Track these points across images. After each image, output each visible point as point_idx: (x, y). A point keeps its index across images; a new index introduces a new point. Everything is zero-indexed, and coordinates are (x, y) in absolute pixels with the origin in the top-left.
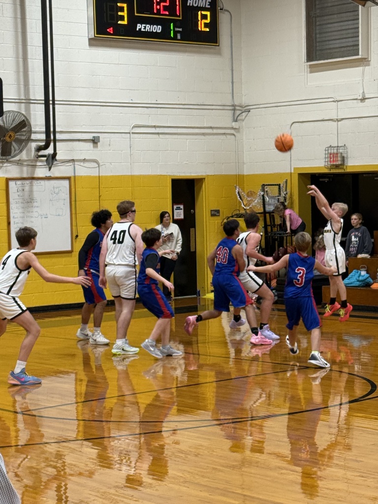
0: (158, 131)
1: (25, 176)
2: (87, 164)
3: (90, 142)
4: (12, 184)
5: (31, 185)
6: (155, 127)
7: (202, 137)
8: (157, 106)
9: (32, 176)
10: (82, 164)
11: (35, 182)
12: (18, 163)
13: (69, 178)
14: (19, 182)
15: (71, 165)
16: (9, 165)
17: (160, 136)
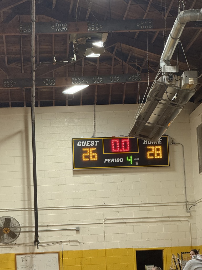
0: (125, 221)
1: (28, 252)
2: (71, 244)
3: (74, 230)
4: (18, 257)
5: (32, 258)
6: (123, 219)
7: (161, 223)
8: (124, 206)
9: (33, 252)
10: (68, 243)
11: (34, 255)
12: (23, 245)
13: (58, 253)
14: (23, 256)
15: (60, 245)
16: (17, 246)
17: (127, 224)
